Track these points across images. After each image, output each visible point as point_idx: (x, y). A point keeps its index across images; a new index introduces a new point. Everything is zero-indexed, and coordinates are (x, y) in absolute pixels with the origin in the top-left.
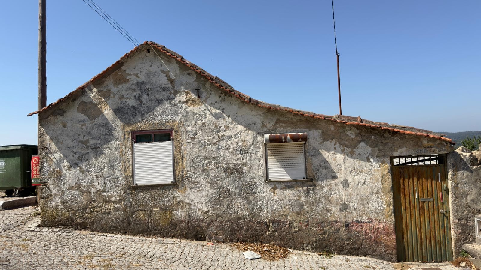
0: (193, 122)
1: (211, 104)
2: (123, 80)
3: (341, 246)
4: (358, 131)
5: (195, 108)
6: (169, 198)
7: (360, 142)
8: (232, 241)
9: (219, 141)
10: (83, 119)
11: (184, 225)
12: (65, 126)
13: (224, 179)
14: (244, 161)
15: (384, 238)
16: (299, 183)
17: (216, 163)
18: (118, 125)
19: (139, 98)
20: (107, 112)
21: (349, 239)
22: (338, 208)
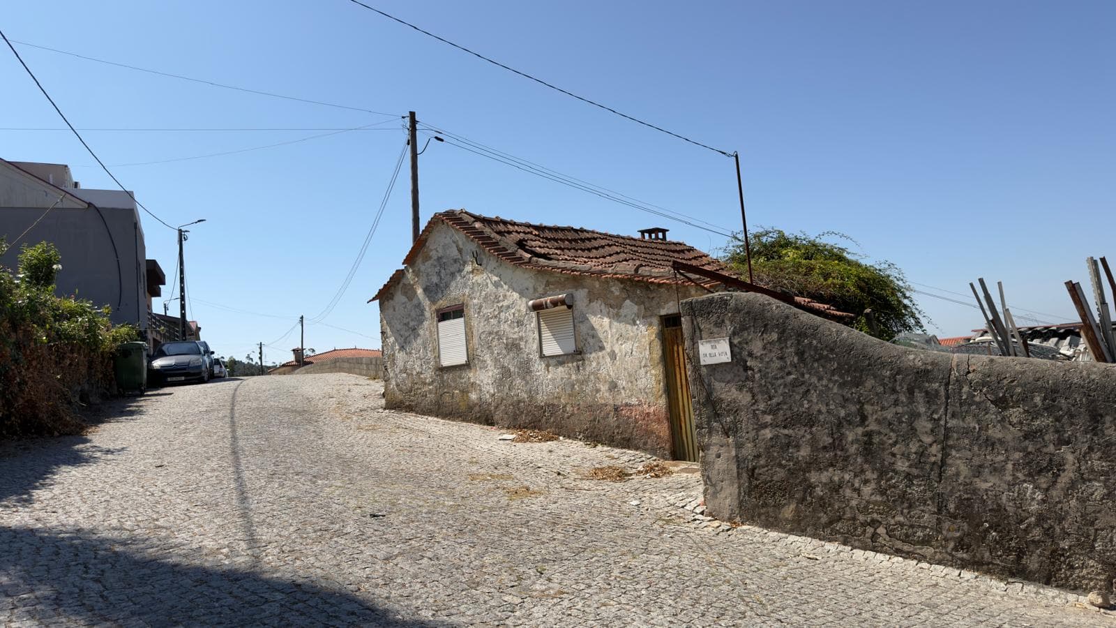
0: (478, 294)
1: (491, 272)
2: (428, 258)
3: (610, 436)
4: (622, 286)
5: (478, 278)
6: (465, 380)
7: (625, 299)
8: (514, 427)
9: (499, 313)
10: (403, 301)
11: (477, 408)
12: (394, 310)
13: (505, 356)
14: (520, 334)
15: (655, 427)
16: (569, 357)
17: (498, 339)
18: (426, 303)
19: (439, 274)
20: (420, 291)
21: (618, 427)
22: (607, 387)
